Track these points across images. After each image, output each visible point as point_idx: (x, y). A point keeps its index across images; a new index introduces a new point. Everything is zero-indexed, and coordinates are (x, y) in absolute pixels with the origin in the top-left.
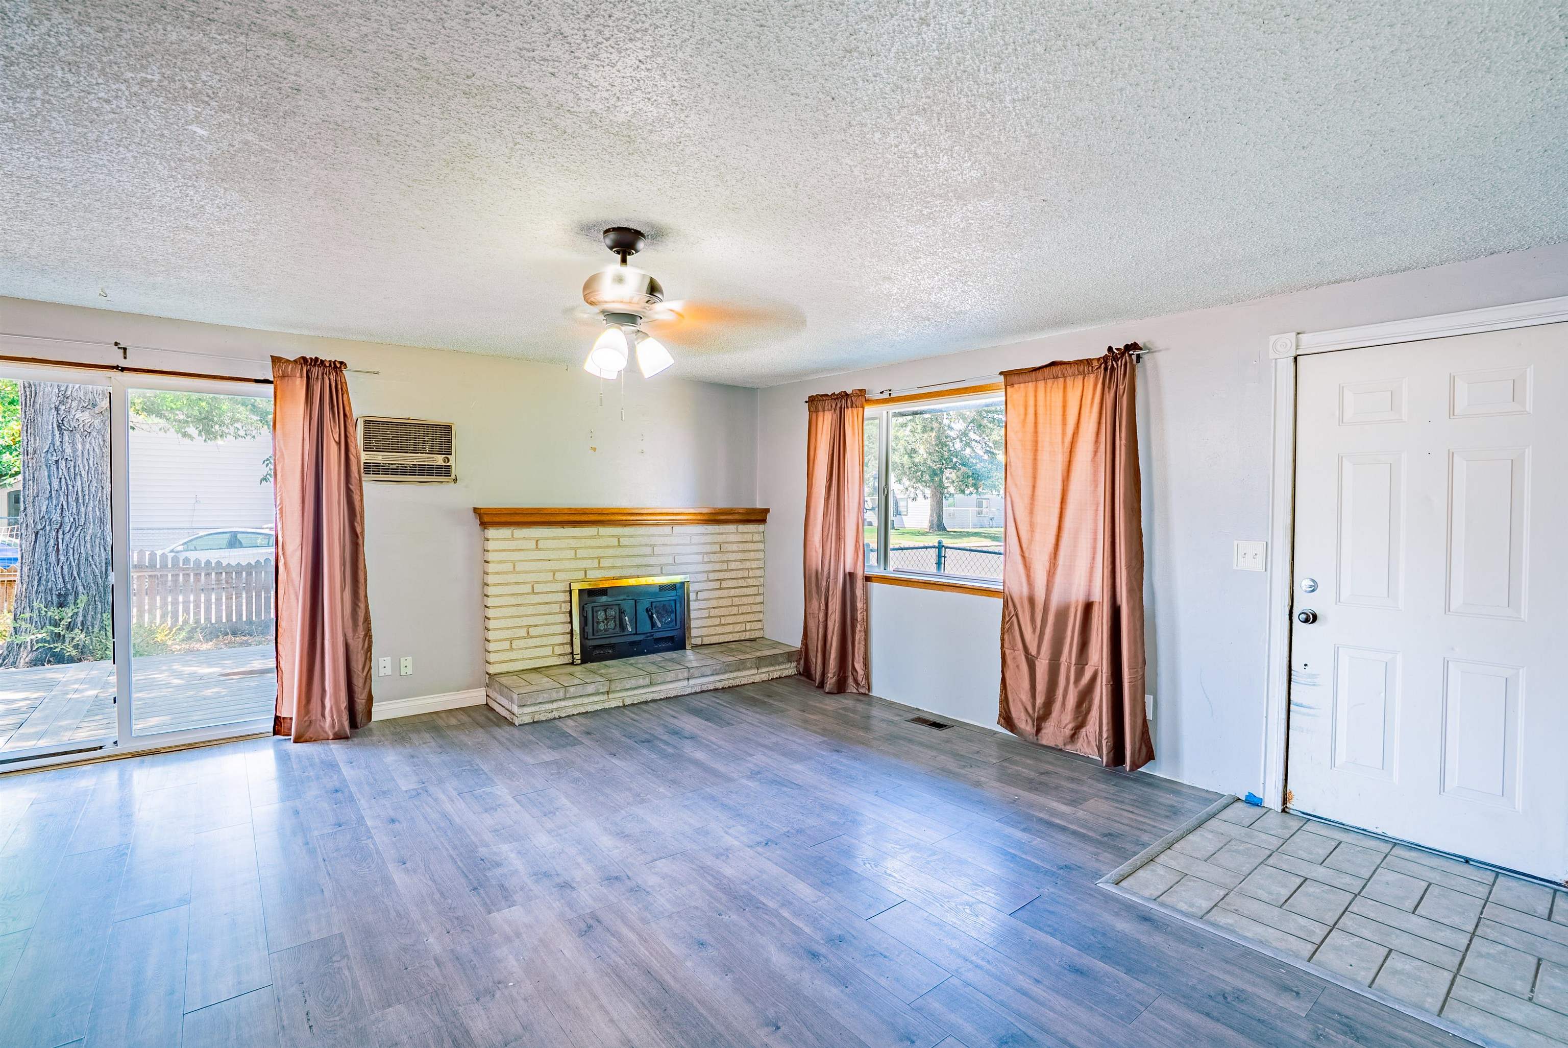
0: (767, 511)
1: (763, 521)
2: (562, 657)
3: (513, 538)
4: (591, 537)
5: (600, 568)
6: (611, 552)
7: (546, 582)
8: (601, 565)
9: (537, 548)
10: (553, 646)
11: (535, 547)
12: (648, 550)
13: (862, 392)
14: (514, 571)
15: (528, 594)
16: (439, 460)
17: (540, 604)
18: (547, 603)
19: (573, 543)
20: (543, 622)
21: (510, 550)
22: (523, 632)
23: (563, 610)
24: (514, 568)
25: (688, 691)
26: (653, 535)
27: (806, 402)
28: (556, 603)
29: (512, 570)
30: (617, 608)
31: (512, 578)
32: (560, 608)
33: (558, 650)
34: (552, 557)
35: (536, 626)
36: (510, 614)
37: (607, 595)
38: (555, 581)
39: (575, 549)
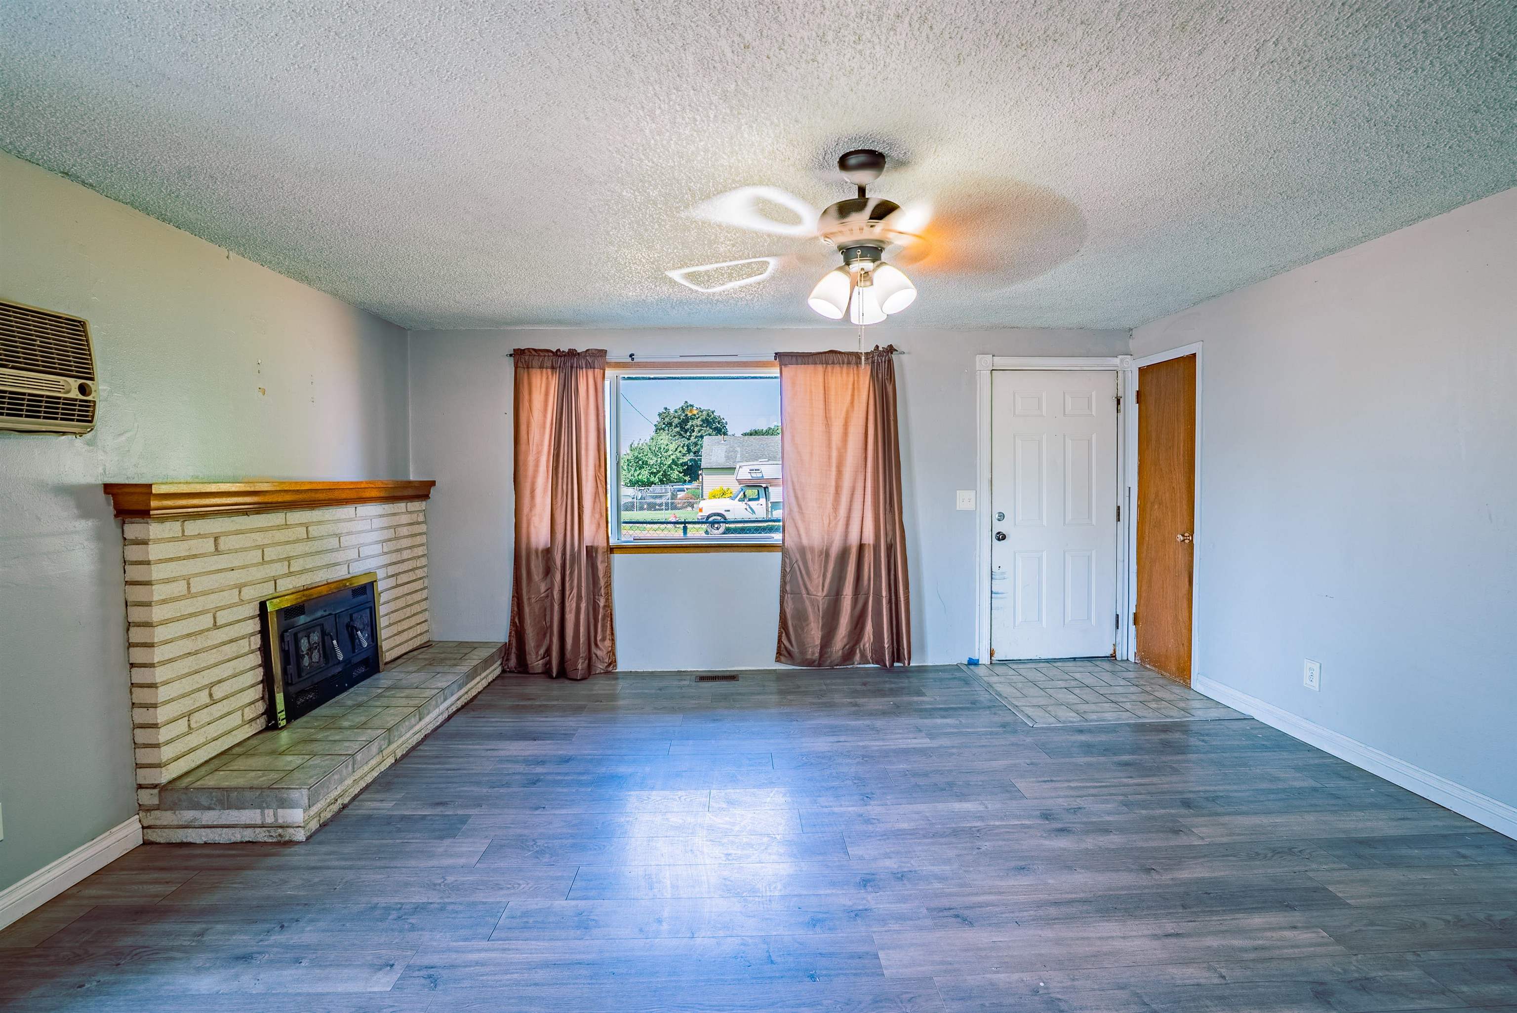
0: (433, 483)
1: (425, 497)
2: (253, 723)
3: (184, 537)
4: (279, 528)
5: (290, 574)
6: (301, 548)
7: (230, 607)
8: (292, 570)
9: (216, 549)
10: (242, 708)
11: (213, 549)
12: (334, 542)
13: (603, 353)
14: (190, 595)
15: (208, 630)
16: (71, 388)
17: (224, 643)
18: (231, 641)
19: (259, 538)
20: (229, 672)
21: (179, 559)
22: (203, 697)
23: (254, 647)
24: (189, 588)
25: (441, 719)
26: (339, 521)
27: (511, 355)
28: (243, 638)
29: (185, 592)
30: (319, 629)
31: (186, 607)
32: (250, 645)
33: (250, 713)
34: (236, 563)
35: (220, 682)
36: (186, 671)
37: (304, 614)
38: (242, 602)
39: (262, 548)
